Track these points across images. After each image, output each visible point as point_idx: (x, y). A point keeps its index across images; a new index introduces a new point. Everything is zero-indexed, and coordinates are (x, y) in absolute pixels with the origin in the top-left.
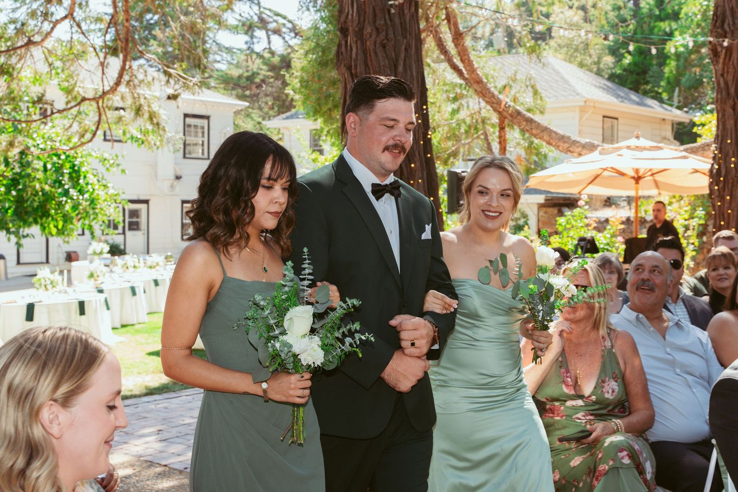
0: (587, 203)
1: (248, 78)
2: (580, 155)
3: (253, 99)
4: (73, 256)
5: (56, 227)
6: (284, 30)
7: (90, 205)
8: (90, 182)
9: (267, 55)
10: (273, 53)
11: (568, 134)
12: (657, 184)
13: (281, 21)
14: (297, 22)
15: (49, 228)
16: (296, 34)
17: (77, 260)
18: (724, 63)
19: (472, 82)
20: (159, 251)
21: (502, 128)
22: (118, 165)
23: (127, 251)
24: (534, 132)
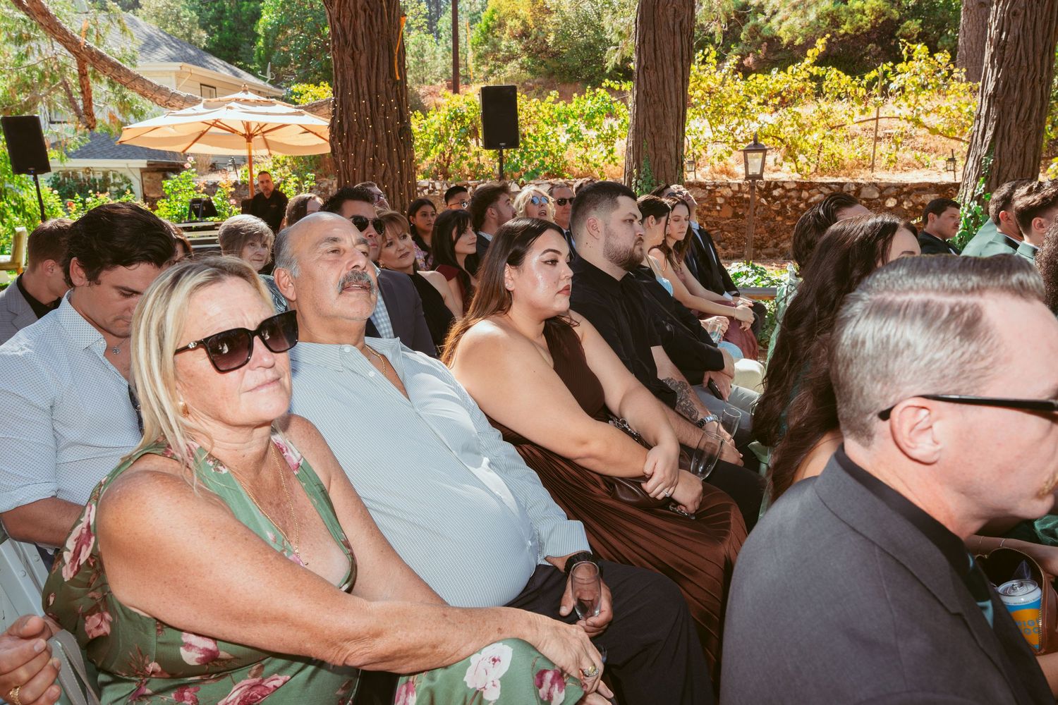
0: (193, 166)
2: (181, 109)
11: (165, 86)
12: (267, 144)
18: (339, 6)
19: (35, 14)
21: (83, 74)
24: (124, 80)
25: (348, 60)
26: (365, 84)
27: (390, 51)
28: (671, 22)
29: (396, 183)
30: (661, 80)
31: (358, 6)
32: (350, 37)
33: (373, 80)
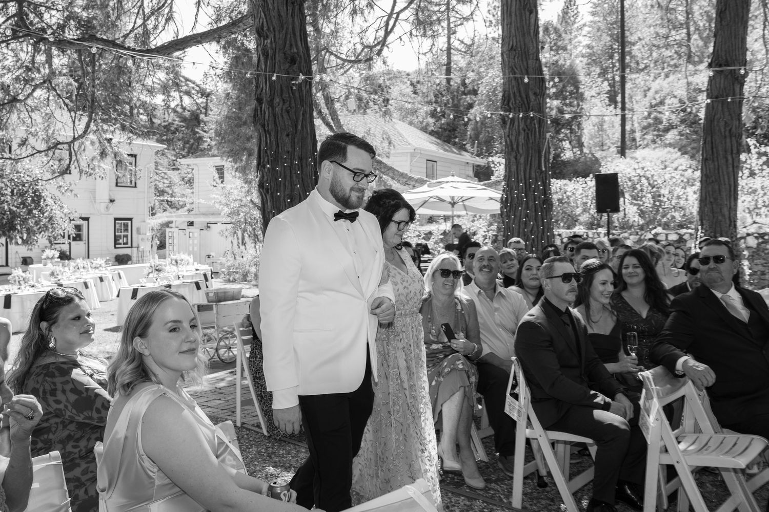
1: (165, 127)
3: (169, 142)
4: (28, 260)
5: (21, 238)
6: (193, 92)
7: (49, 221)
8: (49, 204)
9: (179, 109)
10: (184, 109)
11: (406, 172)
12: (465, 208)
13: (191, 85)
14: (203, 86)
15: (16, 239)
16: (202, 95)
17: (32, 263)
18: (509, 128)
20: (102, 256)
22: (71, 191)
23: (72, 256)
24: (383, 170)
25: (513, 159)
26: (522, 174)
27: (540, 152)
28: (723, 130)
29: (540, 235)
30: (717, 167)
31: (521, 128)
32: (515, 146)
33: (528, 171)
